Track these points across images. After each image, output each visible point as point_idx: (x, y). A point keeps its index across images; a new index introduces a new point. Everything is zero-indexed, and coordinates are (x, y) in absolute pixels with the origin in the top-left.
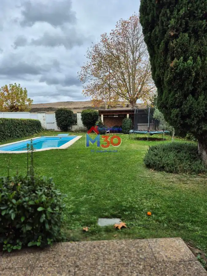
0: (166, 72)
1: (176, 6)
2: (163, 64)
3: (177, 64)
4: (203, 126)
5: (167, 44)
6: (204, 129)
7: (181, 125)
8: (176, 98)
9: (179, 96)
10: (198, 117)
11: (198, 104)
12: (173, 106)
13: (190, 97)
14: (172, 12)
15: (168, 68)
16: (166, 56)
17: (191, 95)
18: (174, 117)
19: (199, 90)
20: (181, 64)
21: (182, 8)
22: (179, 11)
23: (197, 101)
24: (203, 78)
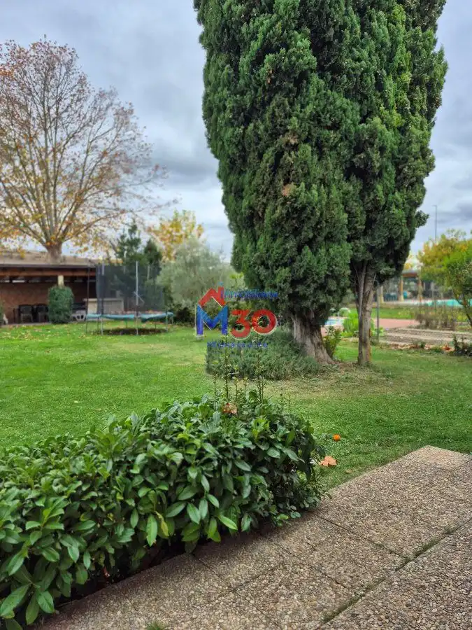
0: (272, 203)
1: (299, 97)
2: (267, 189)
3: (297, 194)
4: (321, 297)
5: (279, 155)
6: (321, 301)
7: (290, 296)
8: (286, 250)
9: (291, 248)
10: (316, 282)
11: (318, 262)
12: (278, 264)
13: (307, 250)
14: (291, 104)
15: (276, 197)
16: (274, 175)
17: (307, 247)
18: (280, 282)
19: (320, 239)
20: (303, 194)
21: (308, 104)
22: (303, 107)
23: (315, 255)
24: (327, 222)
